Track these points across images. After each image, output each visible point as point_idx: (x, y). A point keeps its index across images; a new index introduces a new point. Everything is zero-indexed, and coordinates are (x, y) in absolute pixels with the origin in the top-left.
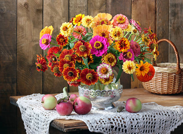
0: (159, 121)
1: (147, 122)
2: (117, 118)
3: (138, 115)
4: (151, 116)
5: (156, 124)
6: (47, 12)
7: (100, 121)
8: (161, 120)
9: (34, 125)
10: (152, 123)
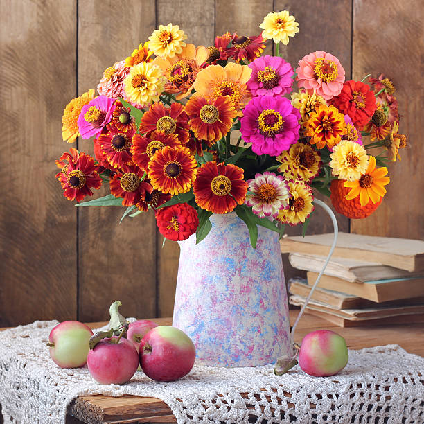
0: (401, 401)
1: (361, 405)
2: (270, 392)
3: (337, 382)
4: (377, 386)
5: (391, 412)
6: (89, 71)
7: (214, 401)
8: (407, 399)
9: (27, 415)
10: (379, 408)
